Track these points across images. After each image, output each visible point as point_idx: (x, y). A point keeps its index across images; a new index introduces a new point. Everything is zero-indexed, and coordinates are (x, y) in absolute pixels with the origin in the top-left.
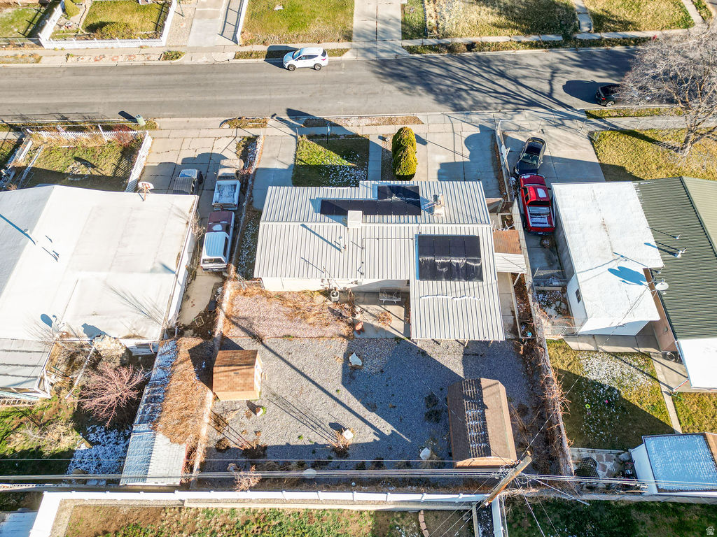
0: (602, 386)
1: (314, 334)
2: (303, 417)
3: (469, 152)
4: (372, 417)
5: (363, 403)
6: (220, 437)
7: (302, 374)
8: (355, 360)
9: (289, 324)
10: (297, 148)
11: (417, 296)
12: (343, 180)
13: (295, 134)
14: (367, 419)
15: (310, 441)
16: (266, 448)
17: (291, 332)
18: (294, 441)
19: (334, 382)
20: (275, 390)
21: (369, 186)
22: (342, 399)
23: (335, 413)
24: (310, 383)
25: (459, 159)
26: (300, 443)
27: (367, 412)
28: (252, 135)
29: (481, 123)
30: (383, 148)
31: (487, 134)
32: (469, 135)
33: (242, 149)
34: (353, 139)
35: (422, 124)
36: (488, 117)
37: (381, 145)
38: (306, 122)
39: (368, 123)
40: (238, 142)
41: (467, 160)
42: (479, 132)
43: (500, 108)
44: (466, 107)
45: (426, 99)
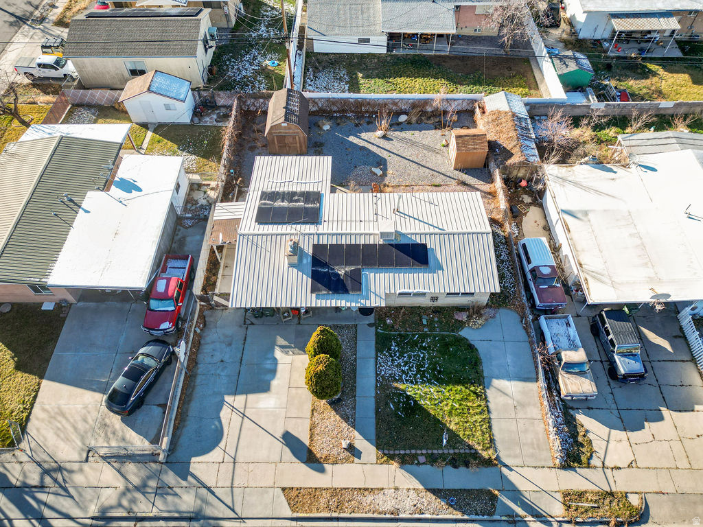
0: (188, 152)
2: (413, 144)
3: (222, 414)
4: (362, 144)
5: (370, 150)
7: (419, 164)
8: (379, 172)
10: (490, 427)
11: (324, 183)
12: (410, 357)
13: (504, 470)
14: (366, 143)
15: (405, 133)
16: (436, 129)
17: (434, 189)
18: (417, 133)
19: (392, 161)
20: (438, 155)
21: (373, 296)
22: (386, 152)
23: (390, 145)
24: (411, 159)
25: (239, 400)
26: (413, 132)
27: (366, 146)
28: (576, 471)
29: (184, 483)
30: (354, 427)
31: (179, 454)
32: (211, 454)
33: (580, 439)
34: (402, 452)
35: (284, 489)
36: (165, 502)
37: (356, 433)
38: (493, 506)
39: (379, 498)
40: (594, 455)
41: (228, 399)
42: (193, 459)
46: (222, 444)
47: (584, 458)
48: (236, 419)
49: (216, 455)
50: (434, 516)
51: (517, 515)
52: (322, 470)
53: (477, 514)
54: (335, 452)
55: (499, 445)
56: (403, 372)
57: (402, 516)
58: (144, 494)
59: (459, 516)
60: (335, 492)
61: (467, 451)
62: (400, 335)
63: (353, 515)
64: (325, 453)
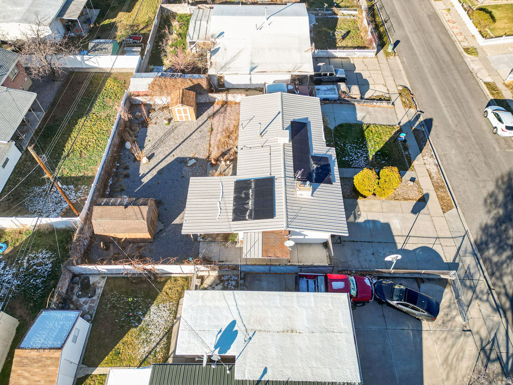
0: (144, 315)
1: (212, 142)
2: (161, 141)
3: (411, 249)
4: (154, 172)
5: (163, 168)
6: (156, 109)
7: (187, 139)
8: (192, 162)
9: (220, 130)
10: (383, 125)
11: (224, 180)
12: (351, 152)
13: (401, 124)
14: (154, 170)
16: (147, 127)
17: (215, 132)
18: (147, 139)
19: (178, 154)
20: (179, 128)
21: (329, 153)
22: (168, 158)
23: (160, 155)
25: (399, 240)
26: (146, 141)
27: (157, 170)
28: (394, 102)
29: (461, 264)
32: (438, 252)
33: (377, 98)
34: (406, 160)
36: (475, 273)
38: (419, 130)
39: (432, 171)
40: (384, 96)
41: (399, 247)
42: (445, 261)
43: (497, 289)
44: (486, 254)
45: (484, 217)
46: (430, 246)
47: (387, 99)
48: (411, 240)
49: (437, 248)
50: (432, 151)
52: (427, 195)
53: (425, 137)
54: (415, 189)
55: (391, 124)
57: (437, 163)
58: (475, 287)
59: (428, 142)
60: (436, 189)
63: (444, 181)
64: (417, 193)
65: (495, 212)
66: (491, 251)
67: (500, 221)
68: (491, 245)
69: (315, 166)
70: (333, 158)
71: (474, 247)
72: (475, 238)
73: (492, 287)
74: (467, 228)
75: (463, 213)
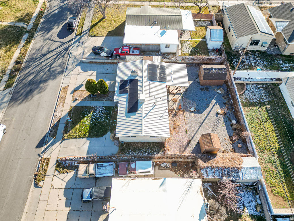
1: (184, 123)
2: (216, 125)
3: (91, 71)
5: (207, 108)
6: (230, 152)
7: (200, 126)
8: (193, 109)
9: (181, 131)
10: (74, 138)
12: (102, 116)
13: (61, 141)
14: (212, 106)
15: (223, 123)
16: (229, 136)
19: (202, 116)
21: (118, 97)
22: (207, 114)
23: (212, 116)
24: (203, 123)
25: (95, 74)
26: (225, 126)
27: (210, 106)
28: (55, 165)
29: (75, 66)
30: (82, 101)
31: (82, 64)
32: (81, 70)
33: (65, 169)
34: (72, 113)
35: (68, 85)
36: (71, 63)
37: (80, 101)
38: (51, 137)
39: (61, 107)
40: (59, 173)
41: (96, 72)
42: (80, 67)
43: (66, 59)
44: (61, 70)
45: (51, 83)
46: (83, 72)
47: (58, 169)
48: (89, 74)
49: (80, 70)
50: (53, 120)
51: (47, 143)
52: (71, 93)
53: (50, 132)
54: (75, 96)
55: (68, 140)
56: (97, 113)
57: (55, 112)
58: (74, 59)
59: (51, 127)
60: (65, 97)
61: (68, 131)
62: (110, 113)
63: (58, 101)
64: (75, 94)
65: (44, 85)
66: (58, 70)
67: (45, 81)
68: (57, 72)
69: (127, 88)
70: (116, 95)
71: (64, 73)
72: (62, 75)
73: (68, 60)
74: (62, 79)
75: (60, 86)
